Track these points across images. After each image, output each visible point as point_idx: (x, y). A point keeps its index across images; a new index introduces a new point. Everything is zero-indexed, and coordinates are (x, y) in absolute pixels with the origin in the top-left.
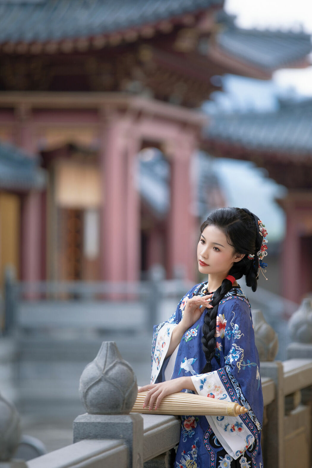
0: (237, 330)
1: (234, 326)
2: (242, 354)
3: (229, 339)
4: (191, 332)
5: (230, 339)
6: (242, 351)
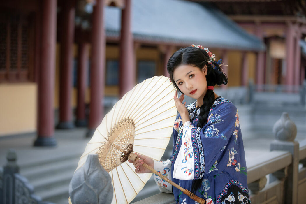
2: (217, 134)
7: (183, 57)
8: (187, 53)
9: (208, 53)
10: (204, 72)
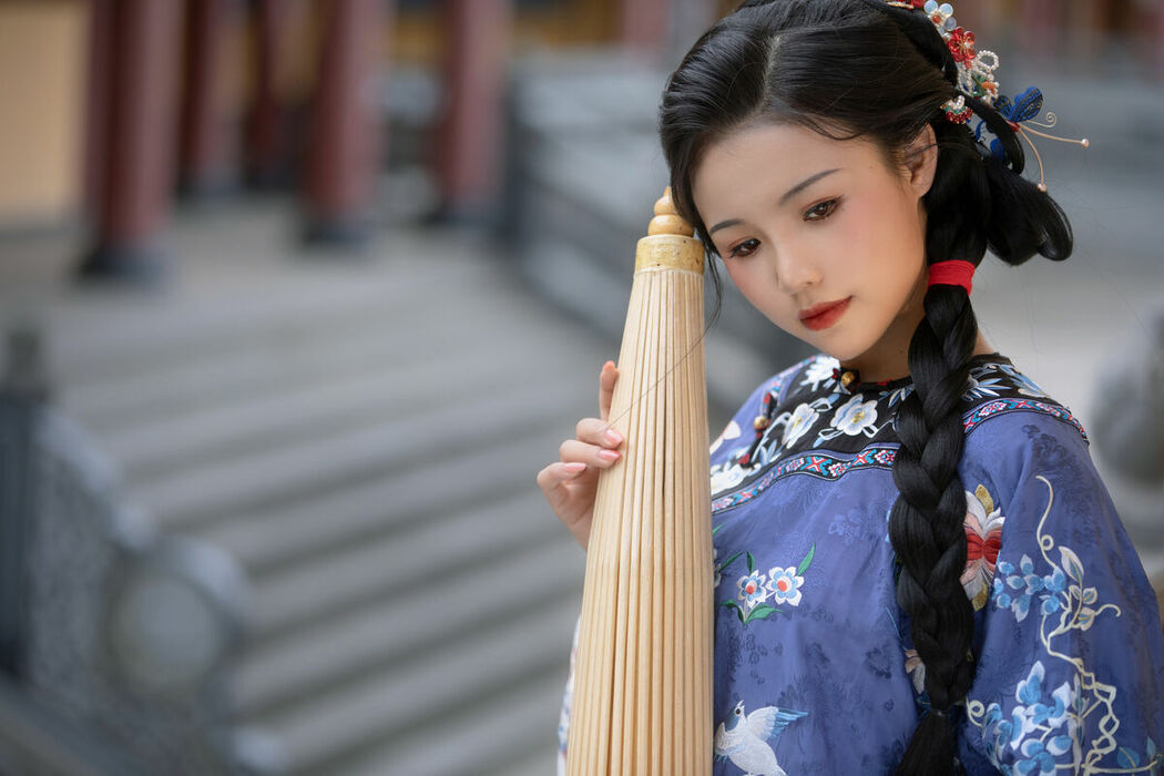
0: (1078, 584)
1: (1055, 555)
2: (1106, 712)
3: (1021, 616)
4: (768, 579)
5: (1025, 615)
6: (1106, 695)
7: (771, 64)
8: (799, 38)
9: (946, 36)
10: (908, 174)
